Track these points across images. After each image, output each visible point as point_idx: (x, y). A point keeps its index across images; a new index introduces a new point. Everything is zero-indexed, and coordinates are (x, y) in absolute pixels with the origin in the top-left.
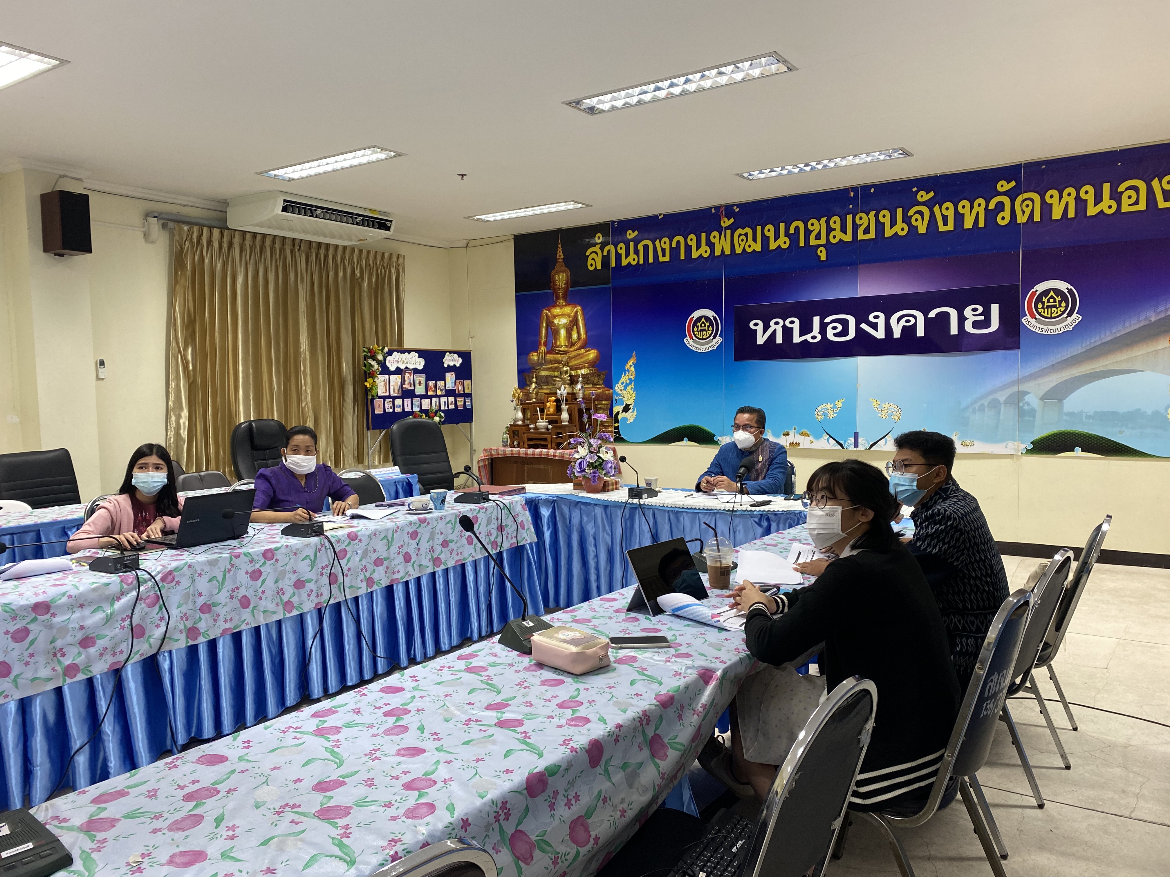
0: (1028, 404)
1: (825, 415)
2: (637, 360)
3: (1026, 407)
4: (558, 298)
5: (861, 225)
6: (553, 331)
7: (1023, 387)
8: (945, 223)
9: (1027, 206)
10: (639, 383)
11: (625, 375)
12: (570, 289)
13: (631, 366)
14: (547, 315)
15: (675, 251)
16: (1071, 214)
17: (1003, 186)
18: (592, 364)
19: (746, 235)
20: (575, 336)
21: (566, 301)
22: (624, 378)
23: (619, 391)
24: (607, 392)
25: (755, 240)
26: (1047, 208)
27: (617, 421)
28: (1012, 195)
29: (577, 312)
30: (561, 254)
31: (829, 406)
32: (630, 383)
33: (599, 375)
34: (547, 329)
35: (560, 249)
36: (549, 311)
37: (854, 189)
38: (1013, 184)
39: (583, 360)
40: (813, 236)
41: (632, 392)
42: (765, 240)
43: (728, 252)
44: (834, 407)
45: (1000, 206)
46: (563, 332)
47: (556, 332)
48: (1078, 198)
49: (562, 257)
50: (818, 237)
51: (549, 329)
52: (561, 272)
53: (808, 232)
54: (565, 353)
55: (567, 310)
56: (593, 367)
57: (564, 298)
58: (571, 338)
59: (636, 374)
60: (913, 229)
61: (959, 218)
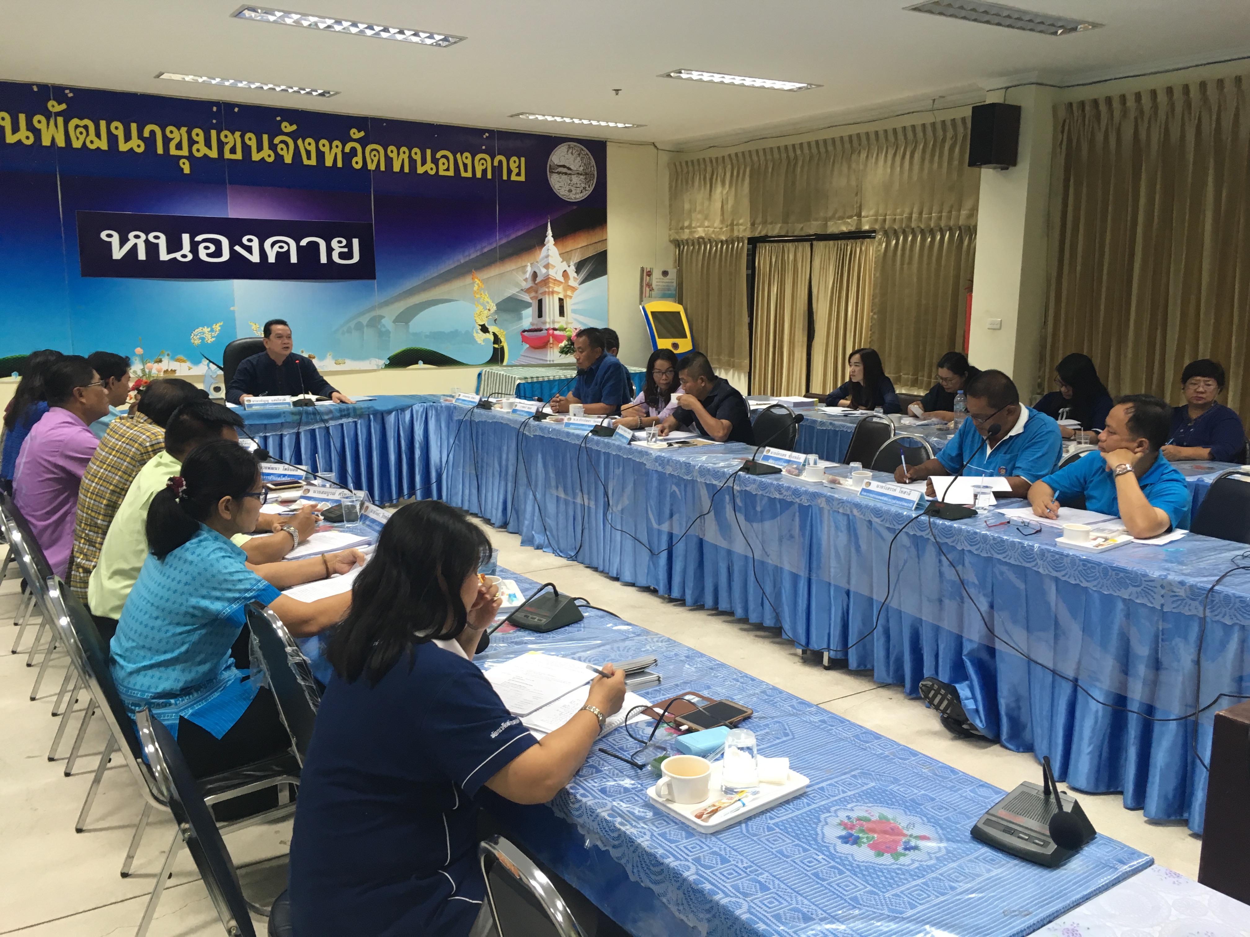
0: (384, 326)
1: (203, 339)
3: (383, 329)
5: (227, 143)
7: (378, 312)
8: (309, 158)
9: (375, 156)
16: (407, 170)
17: (356, 134)
19: (86, 127)
25: (98, 135)
26: (389, 161)
28: (363, 142)
31: (206, 330)
37: (217, 104)
38: (362, 134)
40: (172, 145)
42: (112, 139)
43: (61, 143)
44: (212, 331)
45: (354, 151)
48: (410, 157)
50: (179, 147)
53: (167, 141)
60: (279, 158)
61: (321, 155)
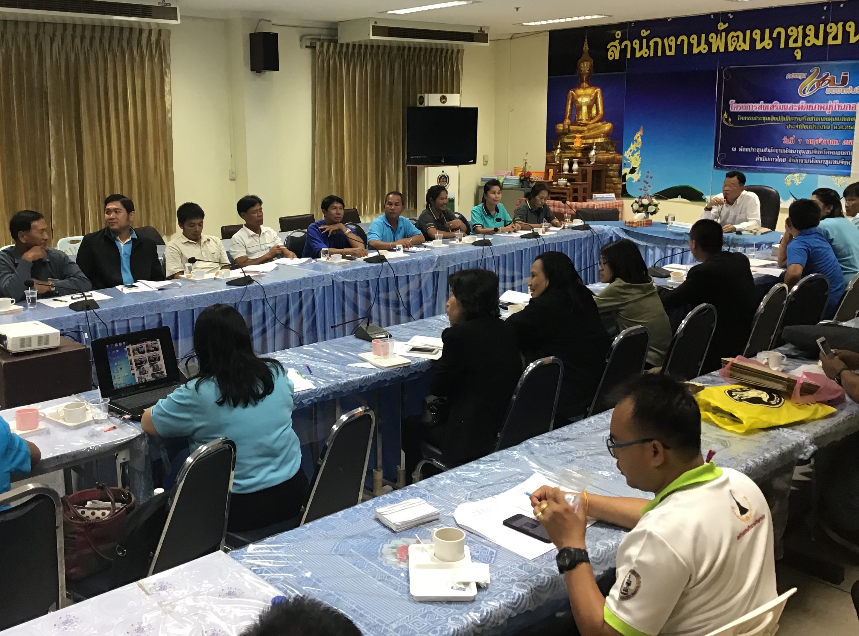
1: (792, 181)
2: (643, 133)
4: (582, 81)
5: (831, 33)
6: (577, 109)
10: (643, 150)
11: (633, 144)
12: (593, 75)
13: (638, 137)
14: (572, 94)
15: (679, 48)
18: (607, 135)
19: (738, 37)
20: (594, 112)
21: (589, 84)
22: (633, 147)
23: (628, 157)
24: (618, 157)
25: (744, 41)
27: (624, 180)
29: (596, 93)
30: (587, 46)
31: (796, 175)
32: (637, 151)
33: (612, 144)
34: (572, 106)
35: (586, 43)
36: (575, 92)
37: (828, 4)
39: (599, 131)
40: (791, 40)
41: (638, 157)
42: (753, 42)
43: (722, 50)
44: (800, 176)
46: (584, 109)
47: (580, 109)
49: (588, 49)
50: (796, 41)
51: (574, 106)
52: (586, 61)
53: (788, 37)
54: (585, 125)
55: (589, 91)
56: (607, 137)
57: (587, 81)
58: (591, 113)
59: (642, 144)
